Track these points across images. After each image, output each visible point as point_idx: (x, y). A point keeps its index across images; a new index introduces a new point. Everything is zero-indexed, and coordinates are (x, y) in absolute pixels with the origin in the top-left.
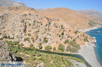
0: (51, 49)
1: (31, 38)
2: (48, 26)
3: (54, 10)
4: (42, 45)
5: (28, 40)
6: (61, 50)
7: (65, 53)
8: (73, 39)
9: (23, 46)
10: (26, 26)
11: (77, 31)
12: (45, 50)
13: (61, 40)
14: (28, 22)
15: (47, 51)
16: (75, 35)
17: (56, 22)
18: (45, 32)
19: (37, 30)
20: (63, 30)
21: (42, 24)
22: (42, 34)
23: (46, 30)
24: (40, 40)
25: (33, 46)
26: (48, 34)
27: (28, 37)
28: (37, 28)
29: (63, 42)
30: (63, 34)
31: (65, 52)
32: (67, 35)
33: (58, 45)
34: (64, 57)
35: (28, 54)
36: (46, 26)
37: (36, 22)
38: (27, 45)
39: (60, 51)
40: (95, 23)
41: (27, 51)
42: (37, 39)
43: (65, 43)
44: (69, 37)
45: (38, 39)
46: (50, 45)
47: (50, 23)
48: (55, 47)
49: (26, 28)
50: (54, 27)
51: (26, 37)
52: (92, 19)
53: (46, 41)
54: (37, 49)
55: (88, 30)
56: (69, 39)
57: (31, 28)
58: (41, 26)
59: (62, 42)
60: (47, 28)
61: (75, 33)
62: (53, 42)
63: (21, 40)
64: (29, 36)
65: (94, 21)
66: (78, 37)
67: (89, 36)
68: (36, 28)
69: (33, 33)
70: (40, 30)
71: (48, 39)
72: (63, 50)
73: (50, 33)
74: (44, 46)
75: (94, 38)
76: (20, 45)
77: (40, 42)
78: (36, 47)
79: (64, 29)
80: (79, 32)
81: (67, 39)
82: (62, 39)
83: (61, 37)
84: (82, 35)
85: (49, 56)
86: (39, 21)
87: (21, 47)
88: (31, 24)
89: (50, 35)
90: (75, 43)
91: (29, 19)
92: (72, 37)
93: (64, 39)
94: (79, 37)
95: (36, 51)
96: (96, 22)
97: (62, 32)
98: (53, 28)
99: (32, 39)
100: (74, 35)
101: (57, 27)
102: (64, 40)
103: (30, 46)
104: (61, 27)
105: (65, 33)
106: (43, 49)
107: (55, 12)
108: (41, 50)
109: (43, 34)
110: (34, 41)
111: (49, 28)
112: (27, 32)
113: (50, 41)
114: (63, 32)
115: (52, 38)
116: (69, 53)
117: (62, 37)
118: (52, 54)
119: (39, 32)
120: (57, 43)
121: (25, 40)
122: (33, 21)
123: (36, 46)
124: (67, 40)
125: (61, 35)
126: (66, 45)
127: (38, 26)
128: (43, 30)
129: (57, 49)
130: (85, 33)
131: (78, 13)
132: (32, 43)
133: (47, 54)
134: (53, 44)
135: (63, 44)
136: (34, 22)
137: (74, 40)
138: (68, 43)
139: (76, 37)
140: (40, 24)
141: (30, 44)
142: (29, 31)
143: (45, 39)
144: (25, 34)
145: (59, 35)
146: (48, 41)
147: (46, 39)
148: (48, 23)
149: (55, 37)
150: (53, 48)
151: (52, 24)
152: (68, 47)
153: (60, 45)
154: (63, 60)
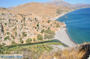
0: (32, 40)
1: (10, 36)
2: (23, 22)
3: (25, 6)
4: (22, 40)
5: (9, 39)
6: (40, 39)
8: (47, 28)
9: (5, 46)
10: (3, 26)
11: (49, 21)
12: (26, 43)
13: (38, 31)
14: (3, 22)
15: (28, 43)
17: (30, 16)
18: (23, 28)
19: (14, 27)
21: (17, 21)
23: (22, 26)
24: (20, 35)
25: (14, 42)
26: (25, 28)
27: (8, 36)
28: (14, 25)
29: (40, 32)
30: (38, 26)
31: (44, 40)
32: (42, 25)
33: (37, 36)
34: (45, 44)
35: (13, 51)
36: (22, 22)
37: (11, 21)
38: (8, 43)
39: (40, 40)
40: (61, 11)
41: (11, 49)
42: (16, 36)
43: (42, 32)
44: (44, 27)
45: (18, 35)
46: (29, 38)
47: (24, 19)
48: (34, 38)
49: (3, 28)
50: (29, 21)
51: (6, 36)
52: (58, 8)
54: (19, 44)
55: (57, 17)
56: (44, 28)
57: (8, 27)
58: (17, 23)
60: (23, 24)
61: (48, 23)
62: (32, 35)
63: (1, 40)
64: (8, 34)
65: (60, 9)
66: (51, 25)
67: (60, 23)
68: (12, 26)
69: (12, 31)
70: (17, 27)
71: (26, 33)
72: (42, 39)
73: (27, 27)
74: (25, 40)
75: (64, 23)
76: (2, 45)
77: (20, 37)
78: (17, 43)
79: (38, 21)
80: (51, 21)
81: (43, 29)
84: (54, 23)
85: (31, 47)
86: (14, 19)
87: (3, 46)
88: (6, 23)
89: (27, 29)
90: (50, 31)
91: (4, 19)
92: (46, 26)
93: (40, 30)
95: (19, 46)
96: (62, 9)
97: (37, 24)
98: (29, 23)
99: (12, 36)
101: (31, 21)
102: (40, 31)
103: (12, 43)
104: (35, 20)
105: (40, 25)
106: (25, 43)
107: (26, 7)
108: (23, 44)
109: (21, 30)
110: (14, 38)
111: (25, 23)
112: (6, 32)
113: (29, 34)
114: (38, 24)
115: (30, 31)
116: (47, 40)
117: (38, 28)
118: (34, 45)
119: (16, 28)
120: (35, 34)
121: (5, 39)
122: (8, 20)
123: (17, 41)
126: (43, 34)
127: (14, 24)
128: (20, 26)
129: (36, 39)
130: (55, 20)
131: (46, 5)
132: (13, 40)
133: (30, 46)
135: (41, 34)
136: (10, 21)
137: (49, 29)
138: (44, 32)
139: (50, 25)
140: (16, 21)
141: (11, 42)
142: (7, 30)
143: (23, 33)
144: (4, 34)
146: (26, 35)
147: (25, 33)
148: (23, 19)
149: (32, 29)
151: (27, 19)
152: (45, 36)
153: (39, 36)
154: (44, 47)
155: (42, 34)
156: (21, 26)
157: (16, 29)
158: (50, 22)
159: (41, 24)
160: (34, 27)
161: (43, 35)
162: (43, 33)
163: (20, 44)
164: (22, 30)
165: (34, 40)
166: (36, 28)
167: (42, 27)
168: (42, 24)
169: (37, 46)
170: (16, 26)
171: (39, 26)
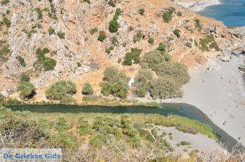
0: (75, 93)
4: (31, 82)
6: (113, 93)
7: (131, 104)
8: (156, 46)
11: (172, 10)
12: (47, 101)
13: (108, 52)
15: (58, 102)
16: (164, 25)
18: (40, 26)
20: (115, 9)
22: (25, 35)
23: (40, 16)
24: (22, 61)
26: (52, 31)
29: (119, 61)
30: (113, 27)
31: (131, 99)
32: (131, 29)
33: (100, 73)
34: (132, 118)
39: (111, 97)
42: (3, 59)
43: (127, 63)
44: (139, 36)
45: (13, 59)
46: (65, 79)
48: (88, 85)
53: (46, 64)
56: (143, 44)
59: (114, 61)
60: (42, 8)
61: (161, 19)
62: (79, 65)
66: (176, 33)
70: (13, 18)
71: (55, 53)
72: (122, 92)
73: (59, 26)
74: (42, 85)
77: (22, 70)
78: (4, 93)
79: (119, 6)
80: (180, 14)
81: (133, 46)
82: (112, 48)
83: (108, 41)
84: (192, 24)
85: (69, 123)
89: (61, 36)
90: (167, 60)
92: (153, 37)
93: (122, 49)
94: (182, 33)
97: (111, 18)
100: (159, 25)
102: (121, 53)
105: (122, 23)
106: (41, 98)
108: (31, 102)
109: (29, 36)
111: (52, 6)
113: (66, 60)
114: (115, 18)
115: (73, 48)
116: (146, 100)
117: (114, 40)
119: (9, 25)
120: (94, 65)
124: (132, 50)
125: (108, 31)
126: (131, 70)
128: (29, 18)
129: (97, 90)
133: (62, 115)
134: (77, 73)
135: (121, 67)
137: (162, 49)
138: (137, 62)
139: (170, 33)
143: (41, 53)
145: (97, 35)
146: (54, 63)
147: (47, 55)
149: (82, 41)
150: (80, 90)
152: (140, 80)
153: (109, 75)
154: (127, 133)
155: (127, 68)
156: (35, 16)
157: (4, 27)
158: (175, 17)
159: (128, 20)
160: (93, 31)
161: (132, 74)
162: (134, 66)
163: (18, 102)
164: (34, 36)
165: (83, 93)
166: (101, 38)
167: (131, 35)
168: (136, 23)
169: (95, 124)
170: (8, 12)
171: (119, 30)
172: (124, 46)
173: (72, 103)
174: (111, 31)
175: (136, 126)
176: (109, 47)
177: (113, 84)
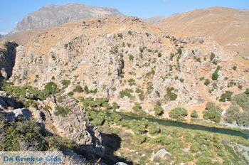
0: (186, 115)
1: (134, 90)
2: (175, 58)
5: (129, 96)
6: (210, 118)
7: (222, 127)
13: (210, 92)
14: (126, 52)
15: (175, 120)
17: (197, 47)
19: (148, 69)
20: (216, 66)
21: (159, 55)
23: (171, 69)
24: (158, 93)
25: (141, 108)
26: (177, 78)
27: (129, 87)
28: (149, 64)
29: (217, 99)
30: (215, 77)
31: (222, 124)
32: (226, 79)
34: (222, 137)
37: (145, 51)
38: (126, 106)
39: (209, 121)
41: (127, 121)
42: (149, 92)
43: (222, 100)
44: (232, 83)
45: (154, 92)
46: (181, 106)
47: (180, 51)
48: (195, 111)
50: (190, 60)
51: (124, 88)
53: (171, 97)
57: (134, 66)
58: (159, 59)
59: (214, 98)
62: (191, 99)
63: (113, 95)
64: (131, 85)
68: (146, 65)
69: (141, 78)
71: (177, 90)
72: (216, 118)
73: (181, 76)
81: (227, 89)
82: (213, 90)
83: (210, 85)
86: (154, 47)
89: (182, 81)
93: (219, 91)
97: (213, 71)
98: (190, 63)
99: (138, 91)
101: (198, 60)
102: (219, 93)
103: (134, 108)
104: (208, 59)
105: (221, 75)
109: (164, 80)
110: (142, 98)
111: (178, 64)
112: (127, 76)
114: (216, 72)
115: (188, 88)
116: (233, 126)
117: (215, 85)
120: (200, 100)
121: (123, 94)
122: (138, 48)
123: (148, 108)
124: (227, 92)
125: (211, 79)
126: (225, 105)
127: (152, 60)
129: (200, 116)
132: (138, 101)
135: (218, 102)
137: (247, 93)
138: (229, 100)
141: (133, 105)
142: (130, 73)
143: (169, 90)
144: (121, 82)
145: (204, 81)
146: (176, 96)
147: (173, 92)
148: (177, 52)
149: (194, 85)
151: (187, 51)
152: (230, 112)
153: (210, 107)
154: (216, 146)
155: (222, 103)
156: (168, 69)
157: (151, 75)
159: (225, 73)
160: (202, 79)
161: (225, 108)
162: (227, 102)
165: (192, 116)
166: (207, 84)
167: (226, 83)
170: (154, 67)
171: (219, 79)
172: (221, 89)
173: (184, 122)
174: (213, 79)
175: (223, 142)
176: (211, 89)
177: (212, 113)
